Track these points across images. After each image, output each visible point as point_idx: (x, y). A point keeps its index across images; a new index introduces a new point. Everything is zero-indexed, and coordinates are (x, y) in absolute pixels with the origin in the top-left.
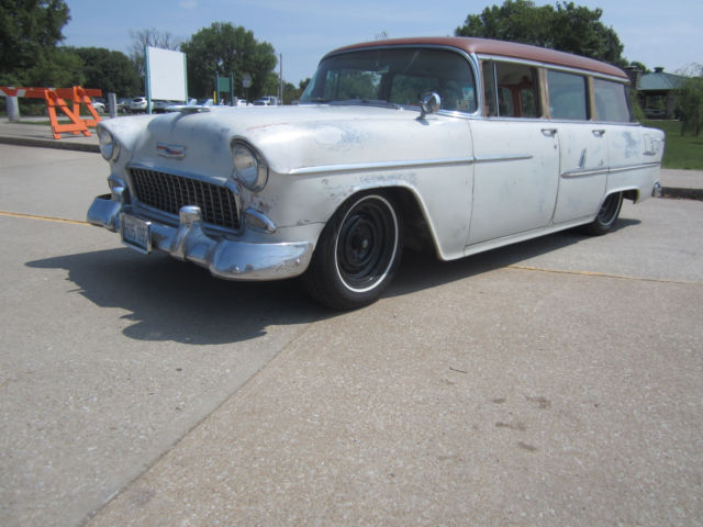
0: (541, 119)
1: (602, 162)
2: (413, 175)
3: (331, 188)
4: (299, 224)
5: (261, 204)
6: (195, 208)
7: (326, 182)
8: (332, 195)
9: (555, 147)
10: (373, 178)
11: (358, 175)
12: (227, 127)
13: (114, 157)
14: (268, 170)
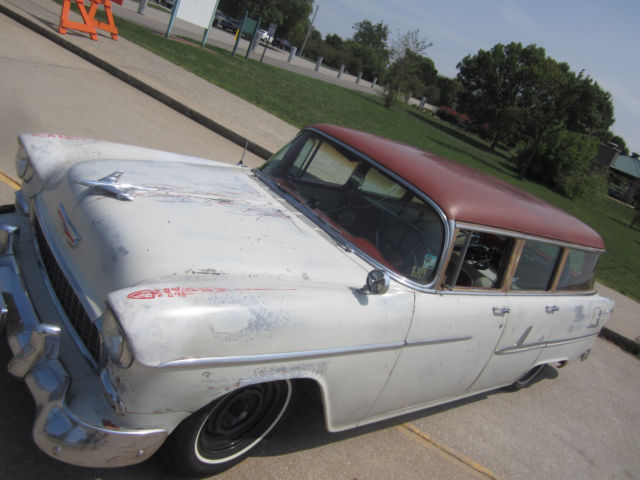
0: (499, 290)
1: (543, 338)
2: (324, 364)
3: (211, 381)
4: (157, 412)
5: (118, 380)
6: (56, 329)
7: (208, 374)
8: (210, 388)
9: (501, 326)
10: (272, 369)
11: (253, 367)
12: (128, 249)
13: (26, 177)
14: (133, 359)
